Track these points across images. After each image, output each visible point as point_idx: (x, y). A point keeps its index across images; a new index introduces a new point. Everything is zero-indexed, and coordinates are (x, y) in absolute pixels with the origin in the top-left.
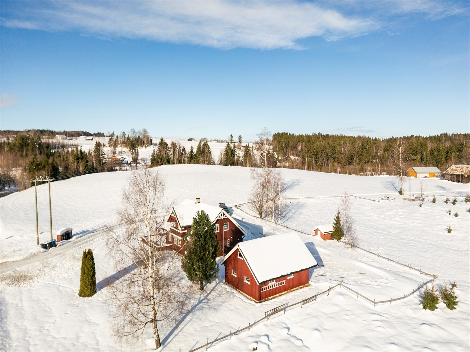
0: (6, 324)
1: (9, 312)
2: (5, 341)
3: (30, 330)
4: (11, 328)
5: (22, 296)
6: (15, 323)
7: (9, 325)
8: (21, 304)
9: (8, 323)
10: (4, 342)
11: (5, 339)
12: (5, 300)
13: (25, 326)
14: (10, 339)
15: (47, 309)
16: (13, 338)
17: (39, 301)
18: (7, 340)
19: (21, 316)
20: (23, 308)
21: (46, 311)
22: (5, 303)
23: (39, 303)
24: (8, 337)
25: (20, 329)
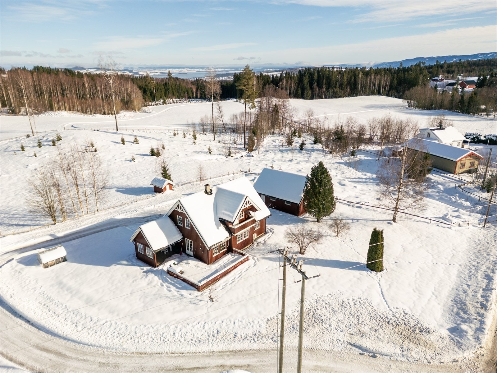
0: (456, 282)
1: (447, 294)
2: (462, 270)
3: (443, 268)
4: (454, 278)
5: (425, 305)
6: (449, 280)
7: (454, 281)
8: (432, 296)
9: (454, 283)
10: (464, 269)
11: (462, 271)
12: (442, 312)
13: (444, 273)
14: (459, 270)
15: (418, 276)
16: (457, 270)
17: (416, 288)
18: (461, 270)
19: (441, 283)
20: (434, 291)
21: (420, 275)
22: (445, 309)
23: (419, 285)
24: (459, 272)
25: (448, 273)
